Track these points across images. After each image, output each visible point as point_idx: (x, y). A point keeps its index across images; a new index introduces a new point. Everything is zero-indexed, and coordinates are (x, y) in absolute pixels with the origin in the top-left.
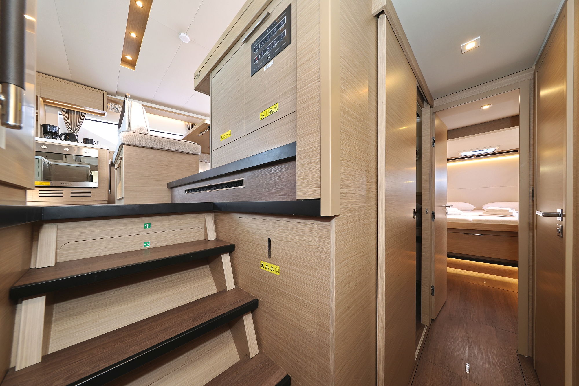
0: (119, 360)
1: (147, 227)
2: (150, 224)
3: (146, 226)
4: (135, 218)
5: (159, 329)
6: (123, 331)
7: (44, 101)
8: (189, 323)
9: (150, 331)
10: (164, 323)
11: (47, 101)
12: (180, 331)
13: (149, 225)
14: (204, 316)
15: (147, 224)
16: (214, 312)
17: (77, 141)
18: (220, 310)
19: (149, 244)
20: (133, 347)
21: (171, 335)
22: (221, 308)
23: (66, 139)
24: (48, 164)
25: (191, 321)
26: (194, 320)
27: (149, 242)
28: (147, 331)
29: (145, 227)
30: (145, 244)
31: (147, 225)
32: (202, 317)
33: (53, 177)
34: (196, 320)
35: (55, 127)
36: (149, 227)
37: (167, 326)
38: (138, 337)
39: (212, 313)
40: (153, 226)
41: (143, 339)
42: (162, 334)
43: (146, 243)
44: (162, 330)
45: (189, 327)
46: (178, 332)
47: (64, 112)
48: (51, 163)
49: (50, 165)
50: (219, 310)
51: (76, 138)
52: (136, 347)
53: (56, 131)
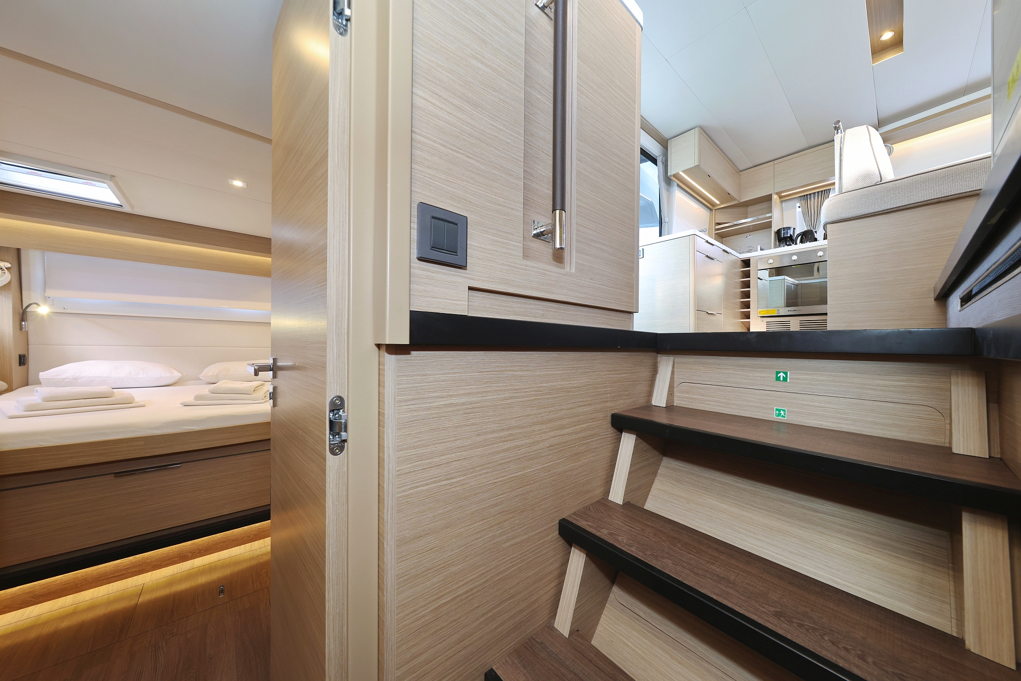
0: (645, 559)
1: (781, 379)
2: (786, 373)
3: (779, 375)
4: (761, 357)
5: (718, 570)
6: (689, 534)
7: (780, 197)
8: (764, 610)
9: (708, 562)
10: (735, 571)
11: (783, 194)
12: (733, 603)
13: (785, 376)
14: (807, 630)
15: (781, 372)
16: (838, 647)
17: (816, 240)
18: (864, 660)
19: (785, 414)
20: (670, 561)
21: (717, 595)
22: (870, 660)
23: (802, 242)
24: (793, 284)
25: (773, 609)
26: (778, 615)
27: (784, 411)
28: (704, 558)
29: (778, 379)
30: (777, 412)
31: (782, 375)
32: (801, 626)
33: (800, 300)
34: (782, 618)
35: (789, 228)
36: (785, 379)
37: (732, 578)
38: (689, 555)
39: (833, 643)
40: (794, 379)
41: (688, 564)
42: (711, 581)
43: (779, 410)
44: (718, 576)
45: (756, 614)
46: (729, 601)
47: (803, 202)
48: (797, 282)
49: (797, 285)
50: (862, 657)
51: (814, 235)
52: (672, 563)
53: (791, 235)
